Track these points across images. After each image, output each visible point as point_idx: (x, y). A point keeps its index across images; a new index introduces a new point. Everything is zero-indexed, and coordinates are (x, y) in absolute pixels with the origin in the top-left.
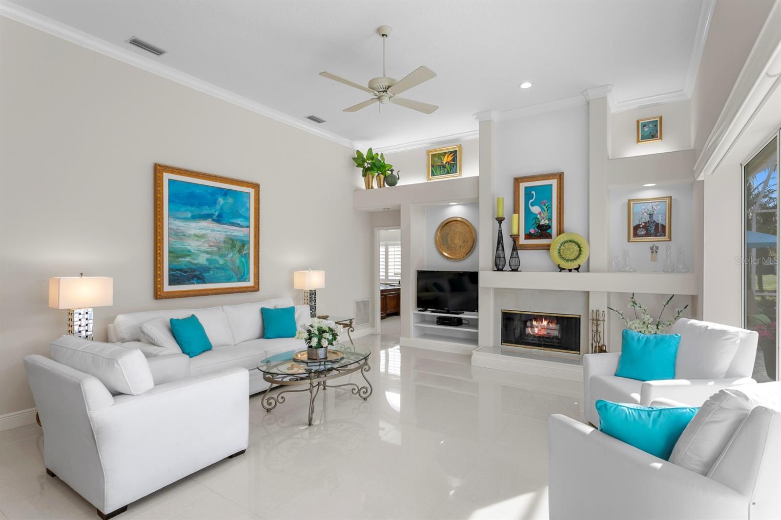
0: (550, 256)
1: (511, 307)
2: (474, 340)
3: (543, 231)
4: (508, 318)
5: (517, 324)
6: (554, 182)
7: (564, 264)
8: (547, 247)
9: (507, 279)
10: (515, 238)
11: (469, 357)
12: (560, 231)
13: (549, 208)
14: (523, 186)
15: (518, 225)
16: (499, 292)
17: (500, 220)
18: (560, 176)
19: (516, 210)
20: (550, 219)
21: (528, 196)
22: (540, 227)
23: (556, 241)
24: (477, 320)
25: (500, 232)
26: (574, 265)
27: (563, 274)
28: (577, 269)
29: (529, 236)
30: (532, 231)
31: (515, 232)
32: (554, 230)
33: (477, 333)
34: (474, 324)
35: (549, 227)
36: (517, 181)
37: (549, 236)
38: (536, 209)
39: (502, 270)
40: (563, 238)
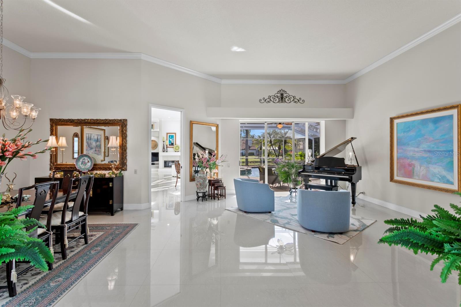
0: (174, 149)
1: (166, 160)
2: (158, 167)
3: (172, 144)
4: (165, 162)
5: (167, 163)
6: (174, 135)
7: (176, 151)
8: (173, 147)
9: (165, 154)
10: (167, 145)
11: (157, 171)
12: (175, 144)
13: (173, 140)
14: (168, 135)
15: (167, 143)
16: (163, 156)
17: (164, 142)
18: (175, 134)
19: (167, 140)
20: (174, 142)
21: (169, 137)
22: (172, 143)
23: (175, 146)
24: (159, 163)
25: (164, 145)
26: (178, 151)
27: (176, 152)
28: (178, 152)
29: (170, 145)
30: (170, 144)
31: (167, 144)
32: (174, 144)
33: (159, 166)
34: (158, 164)
35: (173, 143)
36: (167, 134)
37: (173, 145)
38: (171, 140)
39: (164, 152)
40: (176, 146)
